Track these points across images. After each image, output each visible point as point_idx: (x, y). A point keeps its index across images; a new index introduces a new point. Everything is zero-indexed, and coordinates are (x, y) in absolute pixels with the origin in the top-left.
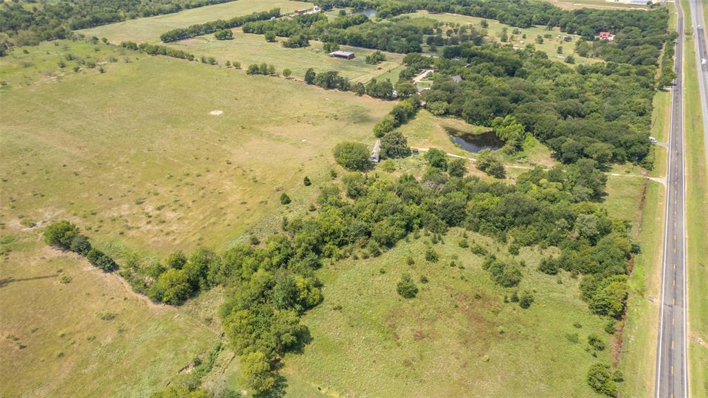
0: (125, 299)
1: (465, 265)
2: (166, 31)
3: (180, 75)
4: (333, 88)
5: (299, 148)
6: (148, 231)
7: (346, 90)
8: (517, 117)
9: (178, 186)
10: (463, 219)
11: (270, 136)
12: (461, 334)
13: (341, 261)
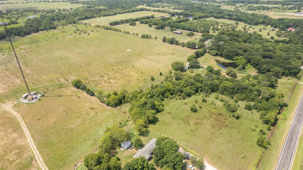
0: (97, 104)
1: (216, 104)
2: (111, 22)
3: (116, 37)
4: (173, 44)
5: (159, 63)
6: (105, 85)
7: (178, 45)
8: (244, 57)
9: (115, 72)
10: (218, 90)
11: (148, 59)
12: (212, 125)
13: (171, 99)
